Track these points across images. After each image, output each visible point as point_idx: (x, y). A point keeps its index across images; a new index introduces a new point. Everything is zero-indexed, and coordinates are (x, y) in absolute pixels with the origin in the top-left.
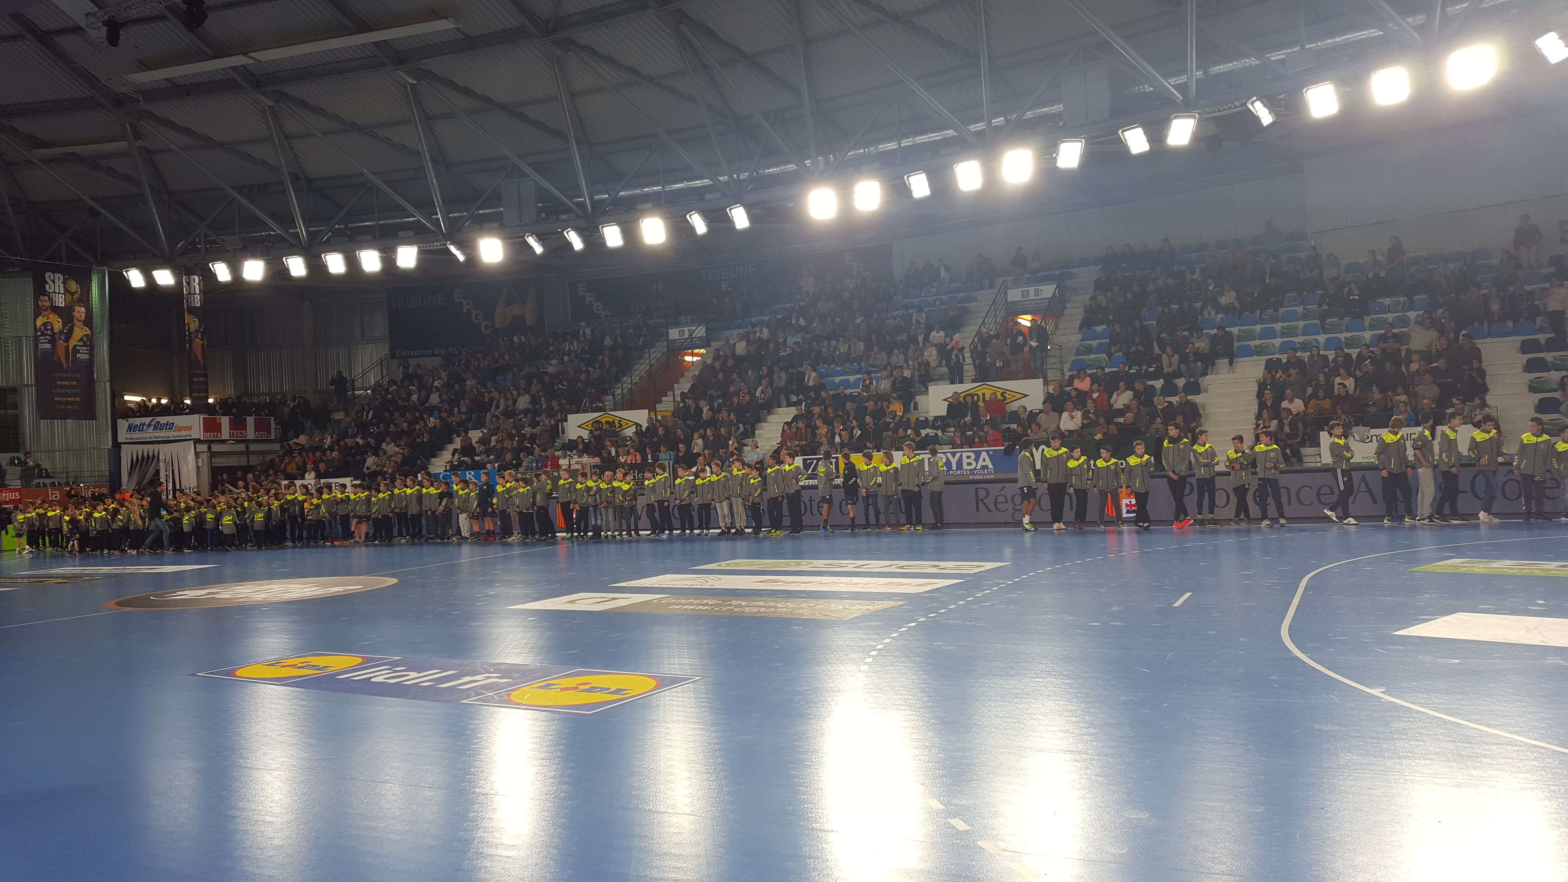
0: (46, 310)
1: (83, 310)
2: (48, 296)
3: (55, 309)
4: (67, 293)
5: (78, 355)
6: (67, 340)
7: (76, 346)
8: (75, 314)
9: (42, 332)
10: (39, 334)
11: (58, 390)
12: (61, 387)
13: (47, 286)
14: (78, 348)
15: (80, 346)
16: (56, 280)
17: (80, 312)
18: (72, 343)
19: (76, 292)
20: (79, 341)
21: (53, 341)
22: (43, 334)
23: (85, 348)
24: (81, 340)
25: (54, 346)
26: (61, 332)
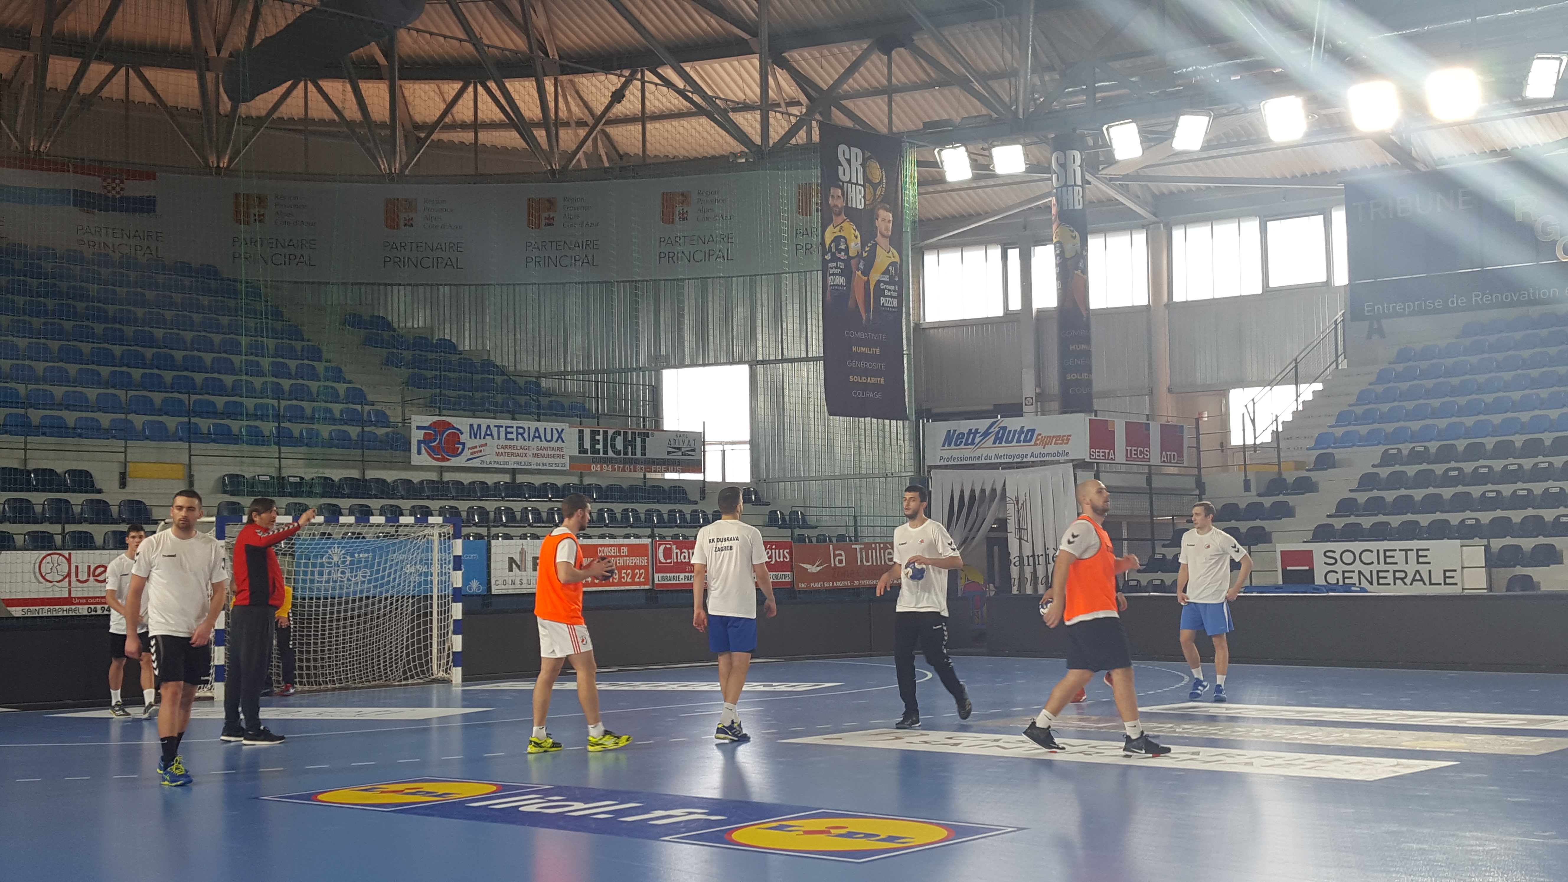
0: (839, 214)
1: (890, 216)
2: (842, 188)
3: (851, 213)
4: (867, 185)
5: (883, 300)
6: (866, 272)
7: (879, 282)
8: (879, 223)
9: (833, 254)
10: (828, 257)
11: (854, 364)
12: (861, 356)
13: (840, 169)
14: (882, 286)
15: (886, 283)
16: (853, 160)
17: (885, 219)
18: (875, 276)
19: (881, 182)
20: (883, 274)
21: (847, 273)
22: (835, 259)
23: (892, 288)
24: (886, 272)
25: (849, 280)
26: (859, 256)
